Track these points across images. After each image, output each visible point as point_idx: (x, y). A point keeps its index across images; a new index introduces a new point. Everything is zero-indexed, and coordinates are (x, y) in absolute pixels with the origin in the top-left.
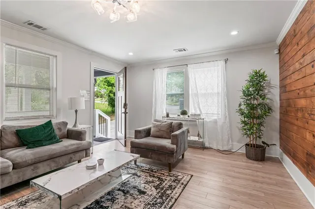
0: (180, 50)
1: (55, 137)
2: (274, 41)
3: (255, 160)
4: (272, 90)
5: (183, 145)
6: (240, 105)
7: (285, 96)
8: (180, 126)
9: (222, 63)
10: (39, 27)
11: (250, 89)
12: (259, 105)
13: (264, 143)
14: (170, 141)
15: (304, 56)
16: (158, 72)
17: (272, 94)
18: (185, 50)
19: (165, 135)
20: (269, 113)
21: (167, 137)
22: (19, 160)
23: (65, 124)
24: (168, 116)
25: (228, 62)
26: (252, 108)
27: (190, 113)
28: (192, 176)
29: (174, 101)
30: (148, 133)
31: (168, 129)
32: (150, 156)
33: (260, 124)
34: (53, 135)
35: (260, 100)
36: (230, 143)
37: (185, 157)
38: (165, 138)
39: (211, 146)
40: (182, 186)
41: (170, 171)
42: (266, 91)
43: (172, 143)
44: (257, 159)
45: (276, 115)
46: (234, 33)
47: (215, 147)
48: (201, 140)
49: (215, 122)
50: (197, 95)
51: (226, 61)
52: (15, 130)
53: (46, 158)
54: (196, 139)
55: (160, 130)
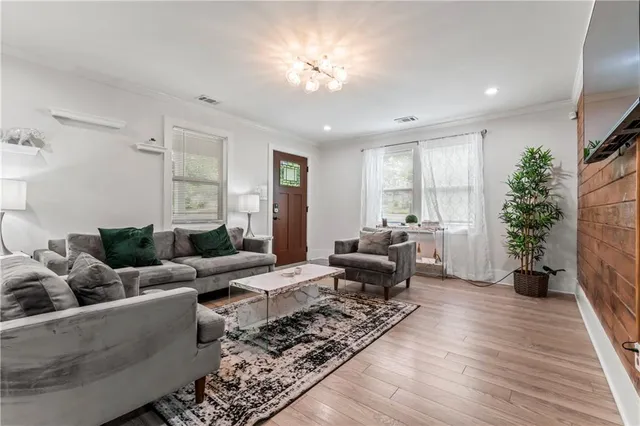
0: (405, 120)
1: (231, 246)
2: (568, 98)
3: (528, 295)
4: (564, 182)
5: (406, 264)
6: (506, 207)
8: (403, 237)
9: (476, 138)
10: (211, 101)
11: (523, 179)
12: (538, 205)
13: (546, 268)
14: (387, 257)
16: (369, 154)
17: (565, 187)
18: (413, 119)
19: (380, 250)
20: (557, 219)
21: (383, 252)
22: (202, 268)
23: (241, 231)
24: (385, 224)
25: (487, 136)
26: (527, 210)
27: (423, 220)
28: (419, 306)
29: (400, 206)
30: (354, 247)
31: (385, 240)
32: (357, 277)
33: (540, 237)
34: (228, 243)
35: (541, 199)
36: (490, 269)
37: (411, 286)
38: (380, 254)
39: (457, 274)
40: (403, 315)
41: (387, 299)
42: (554, 183)
43: (390, 260)
44: (531, 294)
45: (572, 222)
46: (492, 91)
47: (464, 277)
48: (440, 264)
49: (465, 234)
50: (433, 191)
51: (484, 134)
52: (188, 234)
53: (227, 269)
54: (432, 261)
55: (372, 243)
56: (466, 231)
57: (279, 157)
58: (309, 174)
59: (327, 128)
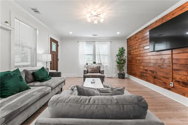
0: (95, 35)
7: (129, 56)
9: (109, 43)
11: (120, 53)
13: (123, 72)
15: (140, 45)
16: (80, 43)
24: (87, 64)
25: (112, 43)
27: (97, 63)
28: (110, 85)
33: (123, 66)
36: (112, 74)
46: (118, 33)
49: (107, 66)
50: (99, 55)
55: (93, 70)
56: (107, 65)
57: (52, 40)
58: (59, 47)
59: (71, 33)
